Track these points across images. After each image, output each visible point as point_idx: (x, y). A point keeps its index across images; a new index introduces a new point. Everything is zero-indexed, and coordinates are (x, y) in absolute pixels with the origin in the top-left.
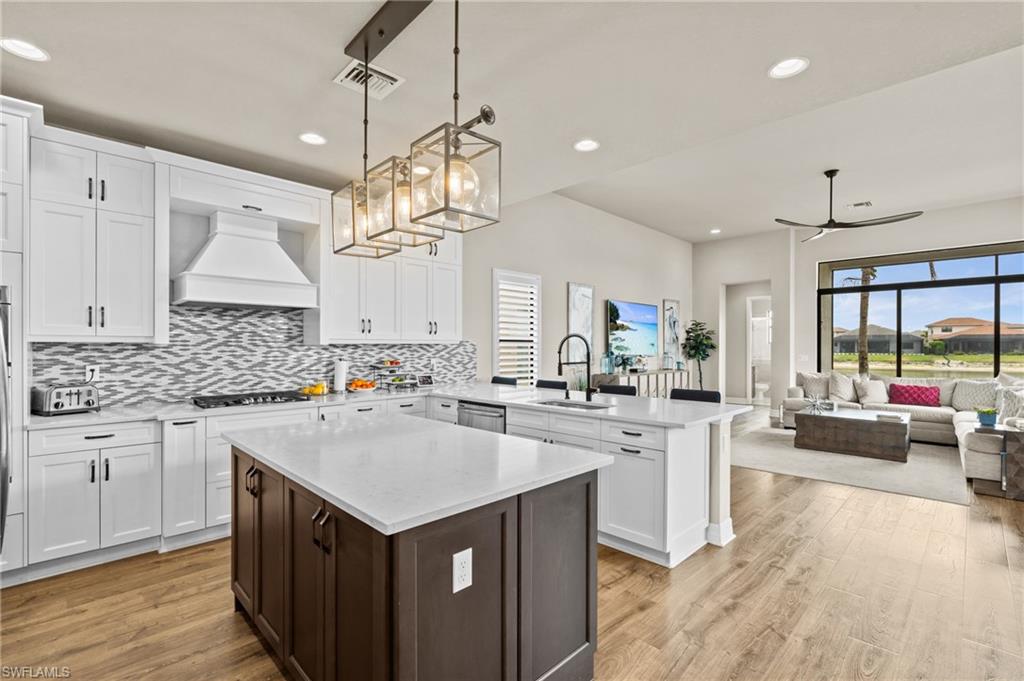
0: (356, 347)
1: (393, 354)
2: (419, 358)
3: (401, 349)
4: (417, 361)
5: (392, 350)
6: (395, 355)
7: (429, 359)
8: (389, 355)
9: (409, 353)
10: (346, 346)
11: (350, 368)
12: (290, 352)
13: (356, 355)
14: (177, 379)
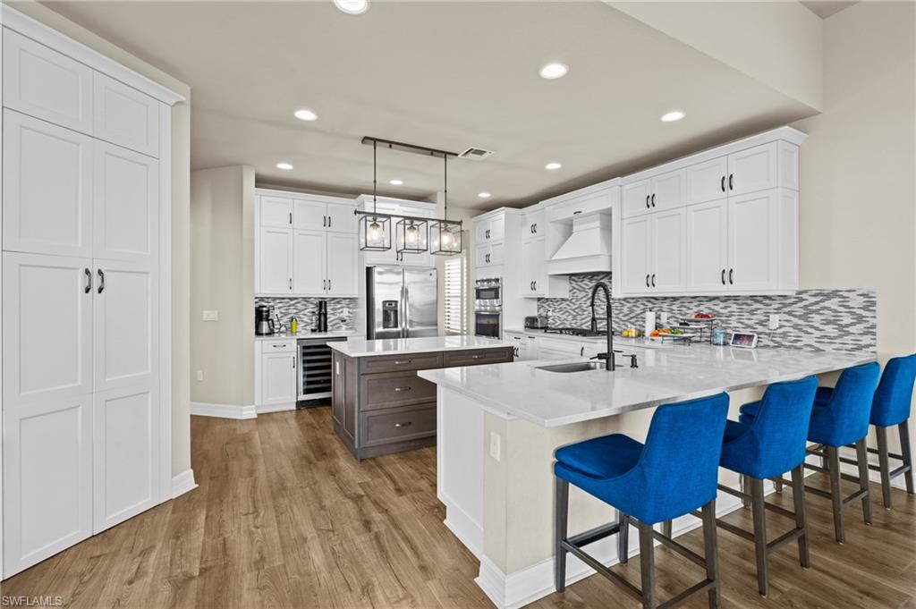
0: (675, 299)
1: (713, 307)
2: (752, 312)
3: (725, 301)
4: (747, 315)
5: (713, 302)
6: (717, 308)
7: (767, 314)
8: (710, 309)
9: (735, 306)
10: (666, 298)
11: (668, 319)
12: (625, 303)
13: (674, 307)
14: (574, 318)
